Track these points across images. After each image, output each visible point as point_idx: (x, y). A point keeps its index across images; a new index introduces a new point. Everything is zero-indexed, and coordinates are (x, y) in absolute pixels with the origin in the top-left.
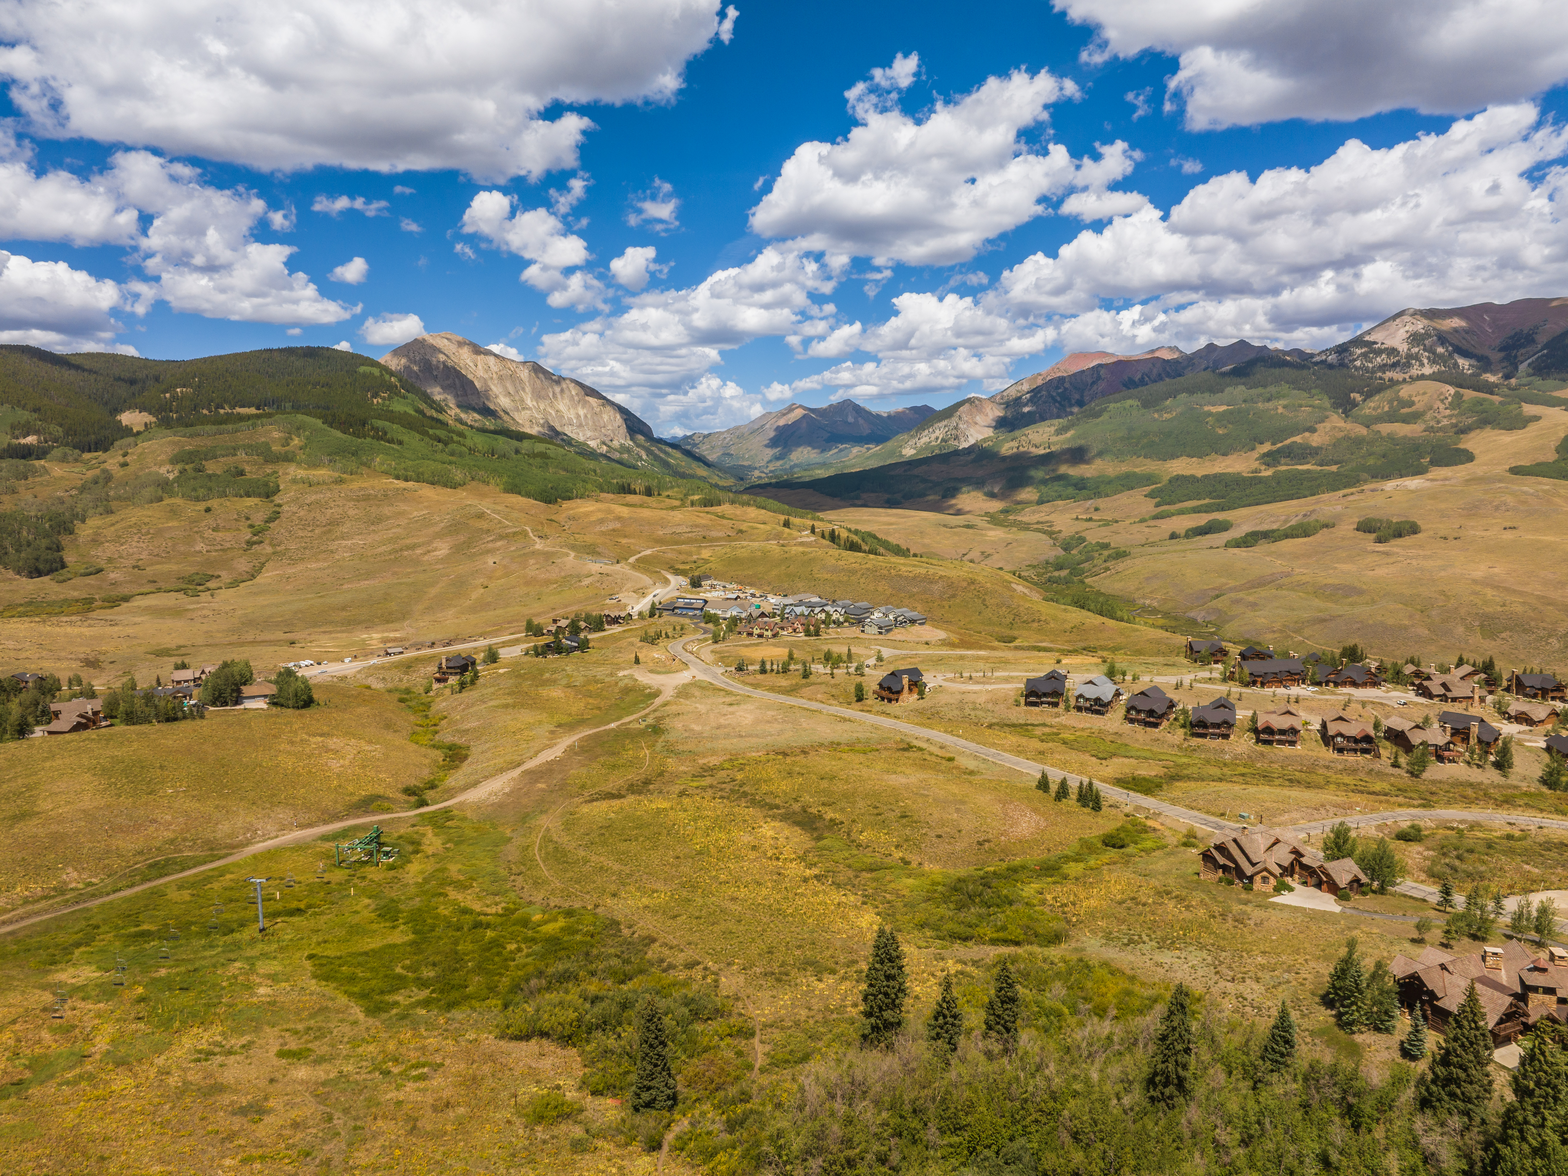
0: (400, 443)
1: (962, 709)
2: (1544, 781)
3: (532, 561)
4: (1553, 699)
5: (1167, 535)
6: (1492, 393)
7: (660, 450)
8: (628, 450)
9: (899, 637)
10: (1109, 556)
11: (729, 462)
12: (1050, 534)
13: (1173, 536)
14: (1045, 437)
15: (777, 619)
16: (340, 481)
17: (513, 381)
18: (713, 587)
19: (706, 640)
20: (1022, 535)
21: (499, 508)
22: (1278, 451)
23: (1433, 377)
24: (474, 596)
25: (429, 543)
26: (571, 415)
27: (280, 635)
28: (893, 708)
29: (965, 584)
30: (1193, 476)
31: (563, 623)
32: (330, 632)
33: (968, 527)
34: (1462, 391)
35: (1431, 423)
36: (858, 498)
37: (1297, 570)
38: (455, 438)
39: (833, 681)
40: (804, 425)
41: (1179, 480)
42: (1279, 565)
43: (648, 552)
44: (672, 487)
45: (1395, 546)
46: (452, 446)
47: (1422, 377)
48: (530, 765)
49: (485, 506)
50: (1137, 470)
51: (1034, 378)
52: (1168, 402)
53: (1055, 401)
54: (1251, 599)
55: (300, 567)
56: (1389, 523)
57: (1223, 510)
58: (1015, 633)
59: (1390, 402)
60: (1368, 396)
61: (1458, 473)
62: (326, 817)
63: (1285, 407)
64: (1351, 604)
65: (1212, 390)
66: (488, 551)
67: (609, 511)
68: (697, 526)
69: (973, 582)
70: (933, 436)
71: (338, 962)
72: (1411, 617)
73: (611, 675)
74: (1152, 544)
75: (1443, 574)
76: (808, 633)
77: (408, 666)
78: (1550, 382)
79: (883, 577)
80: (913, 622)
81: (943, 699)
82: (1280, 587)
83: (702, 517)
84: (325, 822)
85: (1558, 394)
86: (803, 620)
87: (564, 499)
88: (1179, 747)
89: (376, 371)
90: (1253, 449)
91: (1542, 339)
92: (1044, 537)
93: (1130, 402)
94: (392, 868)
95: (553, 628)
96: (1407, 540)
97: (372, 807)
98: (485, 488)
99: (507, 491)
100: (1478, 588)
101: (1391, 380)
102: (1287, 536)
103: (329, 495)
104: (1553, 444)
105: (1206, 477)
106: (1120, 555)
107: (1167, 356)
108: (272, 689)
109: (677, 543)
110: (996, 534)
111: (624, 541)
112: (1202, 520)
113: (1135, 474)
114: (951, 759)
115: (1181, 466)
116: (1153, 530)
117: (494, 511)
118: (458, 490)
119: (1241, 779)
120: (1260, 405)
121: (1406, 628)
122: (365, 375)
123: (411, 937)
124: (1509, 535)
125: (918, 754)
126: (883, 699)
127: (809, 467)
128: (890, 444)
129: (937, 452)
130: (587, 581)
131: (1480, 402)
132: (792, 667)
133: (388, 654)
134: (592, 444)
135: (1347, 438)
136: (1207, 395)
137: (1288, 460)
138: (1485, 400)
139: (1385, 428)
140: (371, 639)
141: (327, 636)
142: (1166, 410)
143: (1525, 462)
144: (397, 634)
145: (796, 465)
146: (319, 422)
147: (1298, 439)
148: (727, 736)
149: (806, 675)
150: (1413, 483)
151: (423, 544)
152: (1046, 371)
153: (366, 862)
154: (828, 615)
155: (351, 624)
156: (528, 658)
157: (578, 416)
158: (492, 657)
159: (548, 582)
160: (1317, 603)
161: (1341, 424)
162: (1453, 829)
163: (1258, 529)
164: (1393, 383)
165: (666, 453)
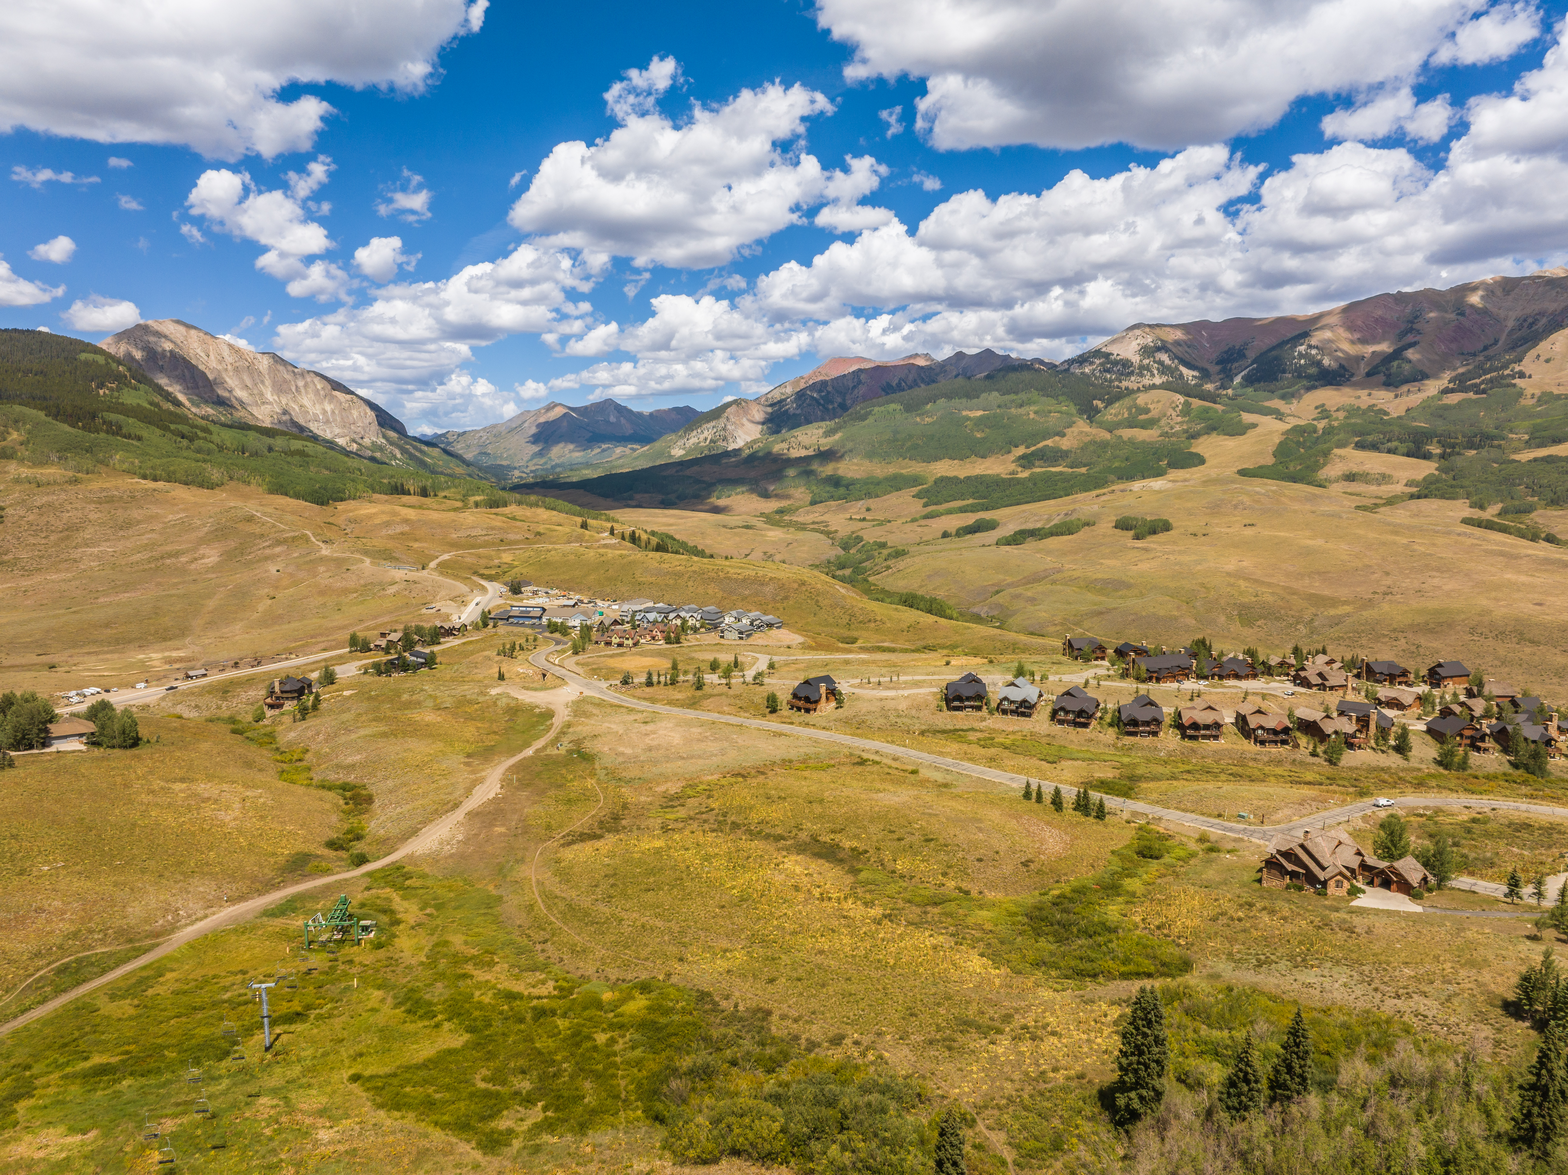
0: (139, 439)
1: (886, 717)
2: (1440, 763)
3: (322, 569)
4: (1400, 683)
5: (940, 534)
6: (1215, 402)
7: (415, 448)
8: (381, 449)
9: (760, 642)
10: (889, 555)
11: (486, 461)
12: (828, 534)
13: (945, 535)
14: (814, 440)
15: (627, 626)
16: (76, 481)
17: (251, 374)
18: (535, 593)
19: (564, 651)
20: (801, 535)
21: (267, 510)
22: (1033, 454)
23: (1164, 387)
24: (261, 608)
25: (195, 549)
26: (317, 410)
27: (33, 658)
28: (812, 717)
29: (796, 586)
30: (956, 478)
31: (394, 637)
32: (96, 653)
33: (747, 527)
34: (1190, 400)
35: (1167, 429)
36: (631, 499)
37: (1067, 566)
38: (200, 433)
39: (731, 692)
40: (565, 424)
41: (943, 481)
42: (1049, 562)
43: (446, 557)
44: (448, 488)
45: (1151, 542)
46: (199, 443)
47: (1154, 387)
48: (472, 803)
49: (251, 507)
50: (903, 471)
51: (797, 382)
52: (929, 406)
53: (819, 404)
54: (1029, 594)
55: (37, 578)
56: (1144, 521)
57: (987, 509)
58: (855, 634)
59: (1129, 409)
60: (1109, 403)
61: (1194, 474)
62: (258, 885)
63: (1036, 413)
64: (1121, 597)
65: (969, 396)
66: (267, 558)
67: (395, 514)
68: (493, 528)
69: (803, 583)
70: (702, 437)
71: (395, 1081)
72: (1178, 608)
73: (482, 693)
74: (927, 543)
75: (1199, 567)
76: (668, 641)
77: (225, 690)
78: (1261, 394)
79: (712, 580)
80: (770, 625)
81: (864, 707)
82: (1054, 582)
83: (492, 519)
84: (261, 893)
85: (1267, 404)
86: (661, 626)
87: (335, 500)
88: (1114, 746)
89: (101, 360)
90: (1009, 452)
91: (1251, 355)
92: (822, 536)
93: (893, 406)
94: (379, 946)
95: (383, 643)
96: (1162, 537)
97: (308, 869)
98: (246, 489)
99: (271, 492)
100: (1232, 580)
101: (1127, 389)
102: (1052, 534)
103: (63, 496)
104: (1271, 449)
105: (968, 478)
106: (899, 554)
107: (921, 362)
108: (90, 727)
109: (473, 547)
110: (775, 534)
111: (416, 545)
112: (970, 519)
113: (901, 476)
114: (914, 772)
115: (944, 468)
116: (925, 529)
117: (264, 514)
118: (217, 491)
119: (1189, 777)
120: (1013, 411)
121: (1176, 619)
122: (86, 363)
123: (467, 1036)
124: (1249, 532)
125: (876, 768)
126: (799, 709)
127: (573, 467)
128: (658, 445)
129: (706, 452)
130: (392, 590)
131: (1206, 410)
132: (681, 678)
133: (188, 677)
134: (341, 441)
135: (1093, 442)
136: (964, 400)
137: (1041, 463)
138: (1210, 408)
139: (1127, 433)
140: (151, 659)
141: (94, 658)
142: (926, 413)
143: (1248, 465)
144: (181, 654)
145: (557, 465)
146: (41, 414)
147: (1049, 442)
148: (668, 760)
149: (699, 686)
150: (1157, 484)
151: (186, 551)
152: (808, 374)
153: (342, 941)
154: (684, 621)
155: (120, 642)
156: (367, 679)
157: (325, 412)
158: (329, 678)
159: (346, 591)
160: (1090, 596)
161: (1087, 429)
162: (1421, 816)
163: (1023, 527)
164: (1129, 392)
165: (421, 451)
